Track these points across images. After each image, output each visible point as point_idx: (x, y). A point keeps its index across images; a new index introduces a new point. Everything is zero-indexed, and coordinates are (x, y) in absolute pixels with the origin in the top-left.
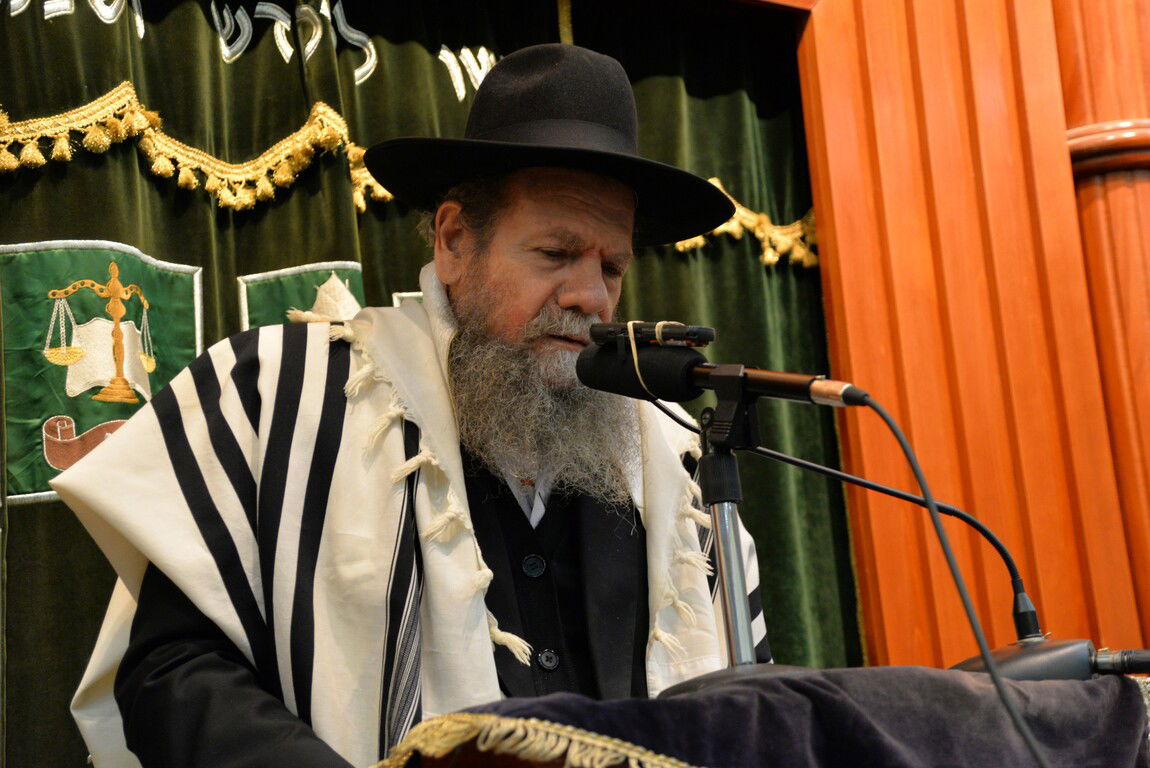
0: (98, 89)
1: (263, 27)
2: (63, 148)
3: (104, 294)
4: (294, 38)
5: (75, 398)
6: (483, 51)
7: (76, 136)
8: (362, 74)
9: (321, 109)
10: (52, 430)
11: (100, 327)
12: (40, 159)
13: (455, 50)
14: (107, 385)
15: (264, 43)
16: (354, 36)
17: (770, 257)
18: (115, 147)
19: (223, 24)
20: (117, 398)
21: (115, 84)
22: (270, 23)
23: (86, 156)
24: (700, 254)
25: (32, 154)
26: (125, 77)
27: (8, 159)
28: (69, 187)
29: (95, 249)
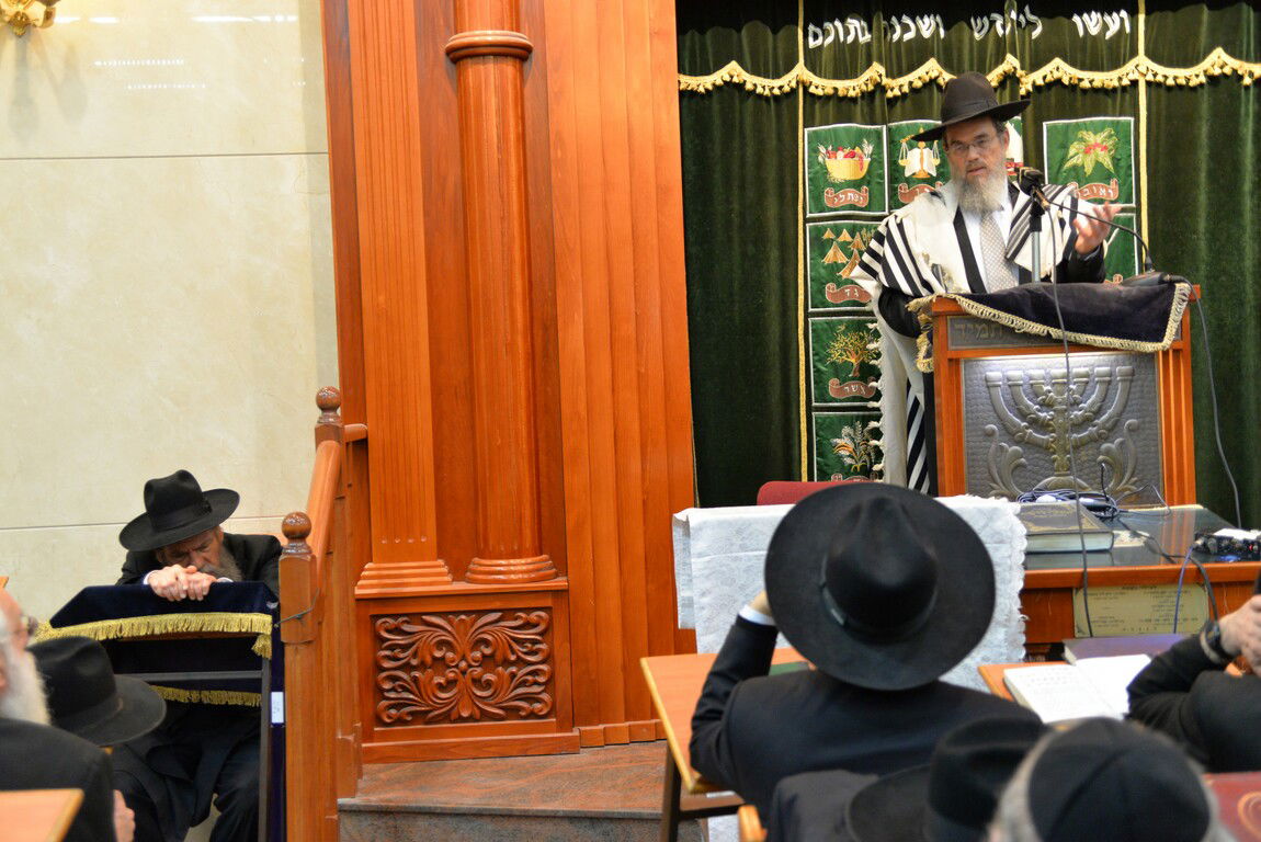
0: (921, 63)
1: (992, 23)
2: (906, 89)
4: (1004, 27)
5: (908, 177)
6: (1093, 13)
7: (911, 83)
8: (1036, 33)
9: (1009, 57)
10: (901, 189)
11: (916, 151)
12: (899, 94)
13: (1080, 15)
14: (917, 172)
15: (992, 29)
16: (1032, 18)
17: (1247, 81)
18: (925, 85)
19: (977, 25)
20: (921, 177)
21: (928, 60)
22: (995, 21)
23: (914, 90)
24: (1206, 88)
25: (897, 92)
26: (932, 56)
27: (890, 94)
28: (908, 102)
29: (915, 124)
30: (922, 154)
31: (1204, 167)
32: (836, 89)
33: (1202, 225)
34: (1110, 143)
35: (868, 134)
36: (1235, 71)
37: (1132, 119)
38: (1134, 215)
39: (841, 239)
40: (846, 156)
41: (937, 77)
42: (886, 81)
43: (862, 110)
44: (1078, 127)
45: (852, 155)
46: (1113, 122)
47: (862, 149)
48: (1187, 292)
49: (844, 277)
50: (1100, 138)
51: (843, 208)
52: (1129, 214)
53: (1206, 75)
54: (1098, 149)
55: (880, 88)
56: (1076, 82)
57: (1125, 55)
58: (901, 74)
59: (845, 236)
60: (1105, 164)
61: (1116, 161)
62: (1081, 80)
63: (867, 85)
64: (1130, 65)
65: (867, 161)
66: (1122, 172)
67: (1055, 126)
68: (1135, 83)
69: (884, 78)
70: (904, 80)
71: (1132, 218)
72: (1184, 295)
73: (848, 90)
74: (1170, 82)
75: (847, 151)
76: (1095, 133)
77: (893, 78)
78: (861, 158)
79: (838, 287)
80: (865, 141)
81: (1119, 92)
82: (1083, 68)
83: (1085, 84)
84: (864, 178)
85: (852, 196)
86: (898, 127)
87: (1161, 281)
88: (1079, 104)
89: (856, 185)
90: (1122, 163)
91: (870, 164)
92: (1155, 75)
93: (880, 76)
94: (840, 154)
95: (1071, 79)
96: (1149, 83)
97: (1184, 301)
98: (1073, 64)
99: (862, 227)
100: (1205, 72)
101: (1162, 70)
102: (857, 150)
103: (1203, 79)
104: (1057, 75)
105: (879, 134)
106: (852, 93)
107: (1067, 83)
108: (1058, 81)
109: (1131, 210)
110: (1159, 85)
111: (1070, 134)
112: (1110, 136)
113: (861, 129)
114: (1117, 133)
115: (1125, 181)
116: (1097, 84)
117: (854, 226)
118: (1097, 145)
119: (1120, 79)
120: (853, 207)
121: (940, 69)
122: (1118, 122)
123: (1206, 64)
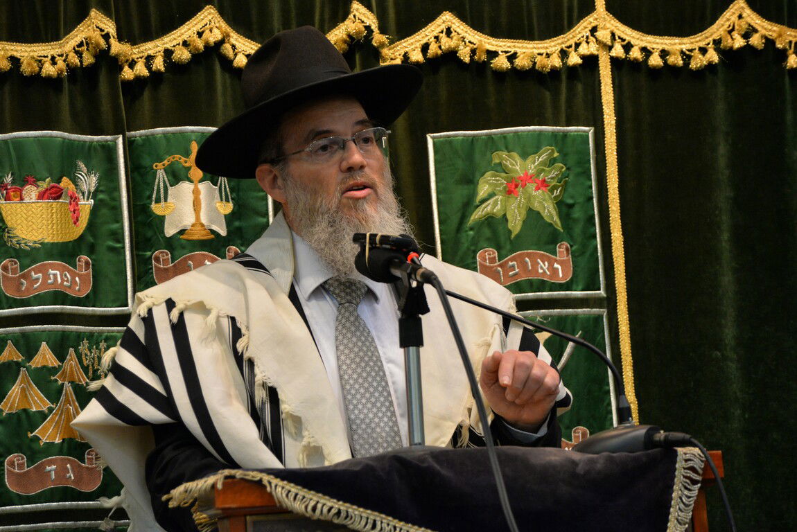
3: (187, 165)
5: (170, 238)
10: (157, 260)
11: (186, 187)
12: (146, 73)
14: (189, 228)
18: (197, 57)
20: (196, 237)
21: (199, 10)
23: (175, 67)
25: (141, 70)
26: (208, 2)
27: (128, 74)
28: (165, 90)
29: (182, 133)
30: (196, 192)
31: (725, 220)
32: (15, 61)
33: (729, 333)
34: (552, 174)
35: (86, 152)
36: (769, 42)
37: (590, 131)
38: (604, 312)
39: (37, 362)
40: (41, 196)
41: (222, 42)
42: (116, 47)
43: (72, 104)
44: (492, 144)
45: (56, 194)
46: (554, 134)
47: (75, 181)
48: (698, 465)
49: (44, 440)
50: (532, 165)
51: (40, 300)
52: (595, 311)
53: (717, 50)
54: (531, 187)
55: (107, 62)
56: (484, 57)
57: (570, 9)
58: (148, 36)
59: (45, 356)
60: (545, 214)
61: (564, 208)
62: (493, 54)
63: (79, 54)
64: (581, 29)
65: (86, 204)
66: (578, 230)
67: (449, 142)
68: (591, 62)
69: (114, 42)
70: (155, 47)
71: (600, 317)
72: (693, 469)
73: (40, 63)
74: (655, 60)
75: (44, 185)
76: (524, 156)
77: (134, 42)
78: (74, 199)
79: (31, 460)
80: (82, 165)
81: (564, 77)
82: (495, 33)
83: (502, 62)
84: (81, 237)
85: (56, 275)
86: (147, 139)
87: (649, 442)
88: (491, 101)
89: (66, 253)
90: (577, 213)
91: (94, 212)
92: (628, 47)
93: (106, 37)
94: (31, 192)
95: (473, 52)
96: (615, 61)
97: (694, 482)
98: (477, 25)
99: (79, 337)
100: (717, 42)
101: (639, 40)
102: (65, 183)
103: (713, 56)
104: (446, 43)
105: (110, 151)
106: (49, 70)
107: (467, 60)
108: (452, 55)
109: (597, 302)
110: (635, 66)
111: (477, 156)
112: (551, 162)
113: (72, 142)
114: (564, 156)
115: (584, 246)
116: (521, 62)
117: (64, 336)
118: (527, 178)
119: (564, 54)
120: (60, 297)
121: (224, 25)
122: (565, 135)
123: (717, 30)
